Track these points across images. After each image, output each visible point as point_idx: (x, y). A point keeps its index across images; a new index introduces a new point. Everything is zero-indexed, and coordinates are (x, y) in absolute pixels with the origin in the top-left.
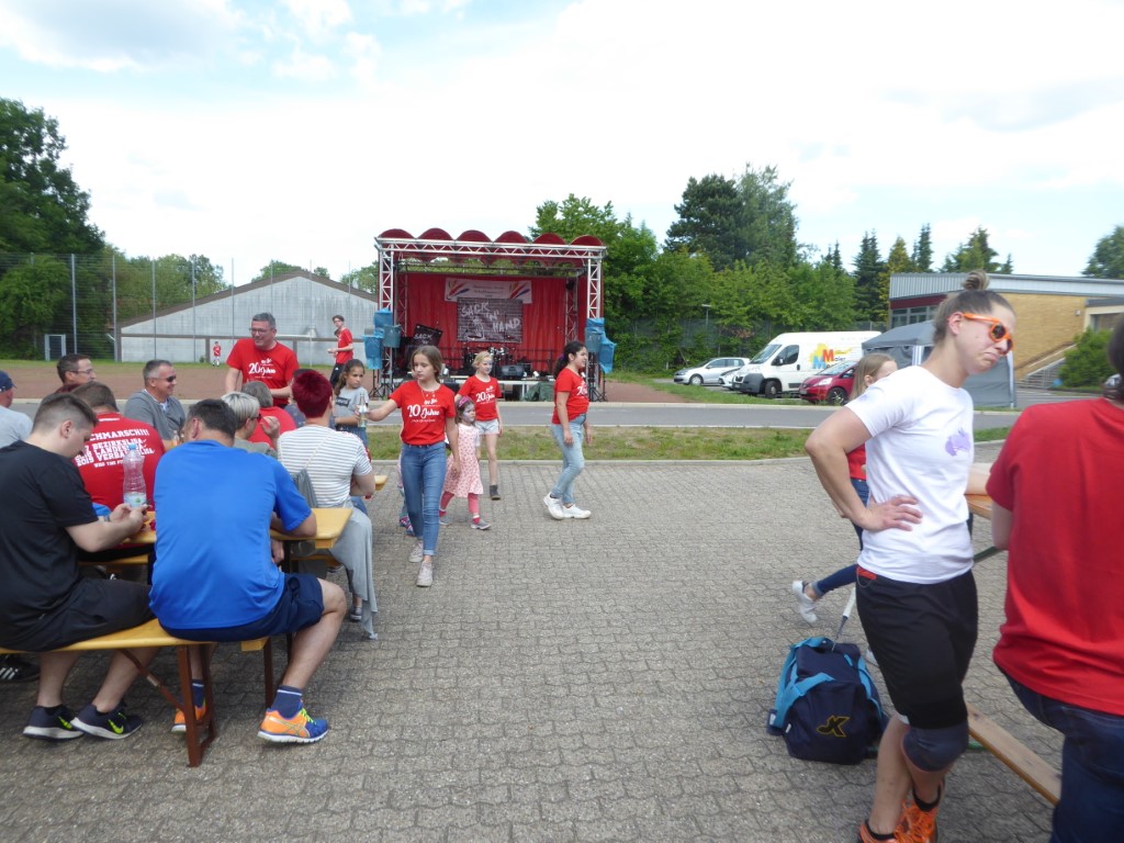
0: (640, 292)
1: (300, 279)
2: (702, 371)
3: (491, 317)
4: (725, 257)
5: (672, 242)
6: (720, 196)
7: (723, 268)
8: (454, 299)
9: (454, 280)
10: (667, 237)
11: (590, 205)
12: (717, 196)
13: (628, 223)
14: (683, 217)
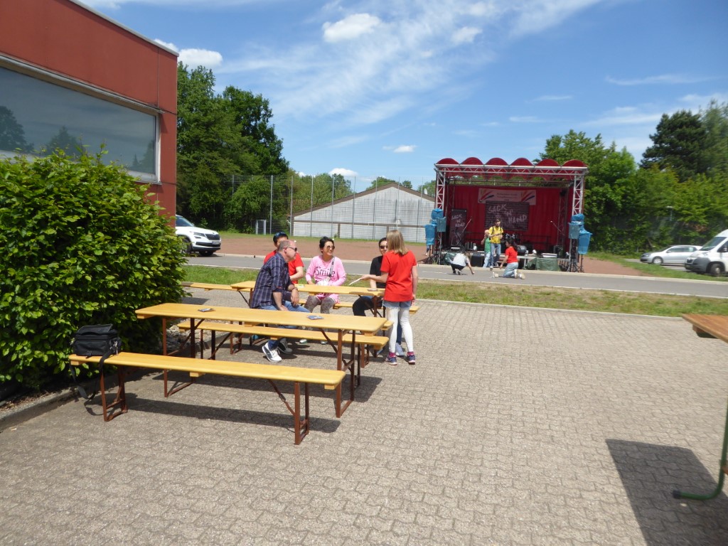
0: (620, 197)
1: (393, 189)
2: (663, 254)
3: (508, 214)
4: (688, 171)
5: (647, 162)
6: (687, 127)
7: (687, 180)
8: (484, 202)
9: (484, 189)
10: (642, 158)
11: (585, 138)
12: (684, 127)
13: (613, 149)
14: (656, 143)
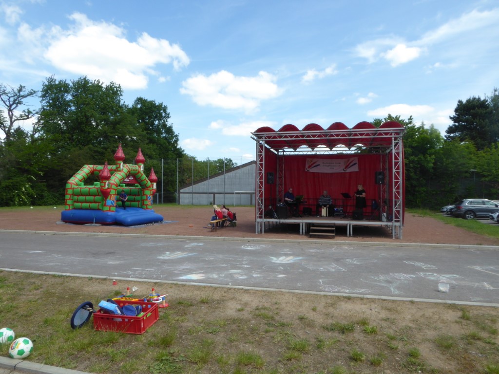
0: (432, 164)
4: (483, 142)
5: (449, 136)
6: (479, 109)
7: (483, 149)
9: (310, 159)
10: (446, 134)
11: (400, 119)
13: (422, 127)
